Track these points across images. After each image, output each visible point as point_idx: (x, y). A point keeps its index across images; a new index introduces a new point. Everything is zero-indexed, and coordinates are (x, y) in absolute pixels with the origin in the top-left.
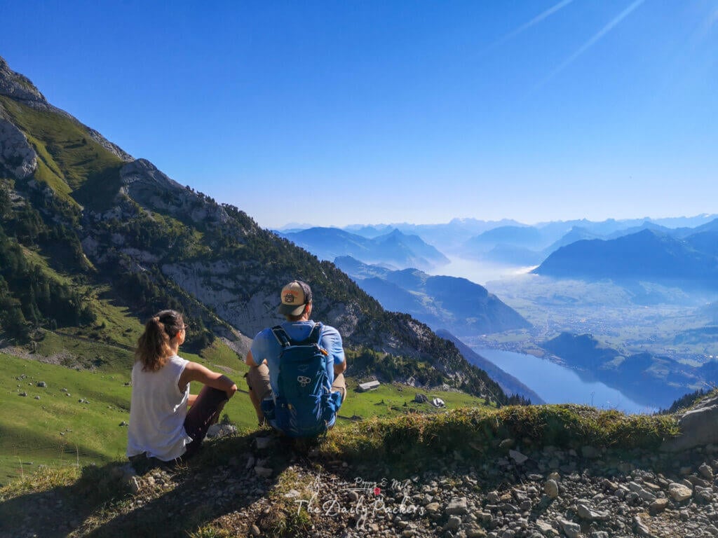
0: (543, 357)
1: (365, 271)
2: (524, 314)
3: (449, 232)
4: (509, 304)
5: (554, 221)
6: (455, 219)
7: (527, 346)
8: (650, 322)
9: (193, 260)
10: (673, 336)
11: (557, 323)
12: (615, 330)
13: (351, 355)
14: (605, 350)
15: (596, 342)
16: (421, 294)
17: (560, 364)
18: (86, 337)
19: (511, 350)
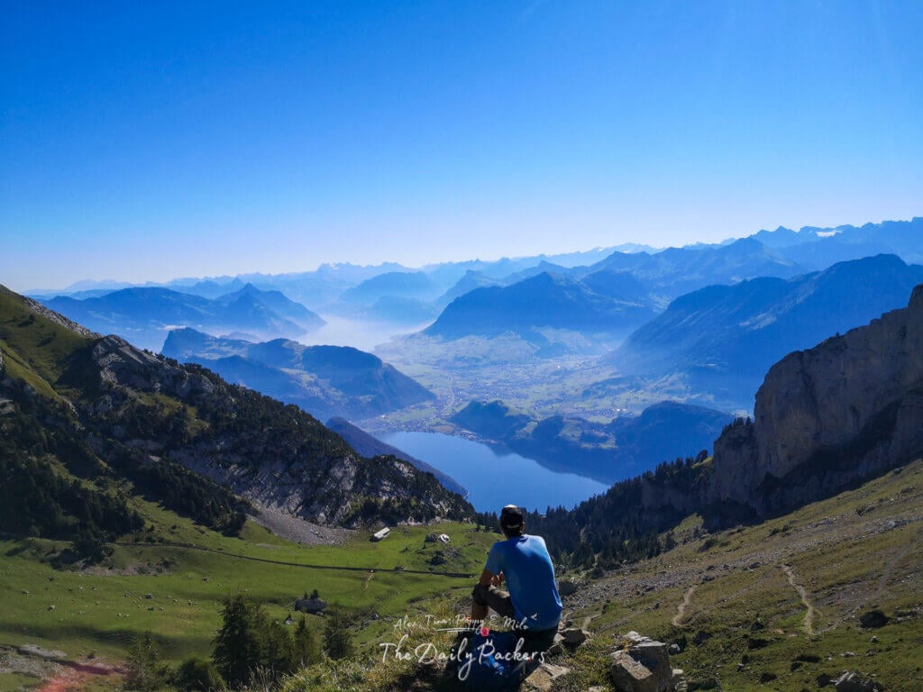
0: (452, 434)
1: (215, 347)
2: (424, 383)
3: (317, 283)
4: (406, 373)
5: (444, 262)
6: (324, 265)
7: (434, 422)
8: (557, 377)
9: (196, 440)
10: (581, 392)
11: (462, 390)
12: (524, 391)
13: (357, 506)
14: (517, 417)
15: (507, 409)
16: (298, 371)
17: (472, 439)
18: (142, 542)
19: (417, 429)
